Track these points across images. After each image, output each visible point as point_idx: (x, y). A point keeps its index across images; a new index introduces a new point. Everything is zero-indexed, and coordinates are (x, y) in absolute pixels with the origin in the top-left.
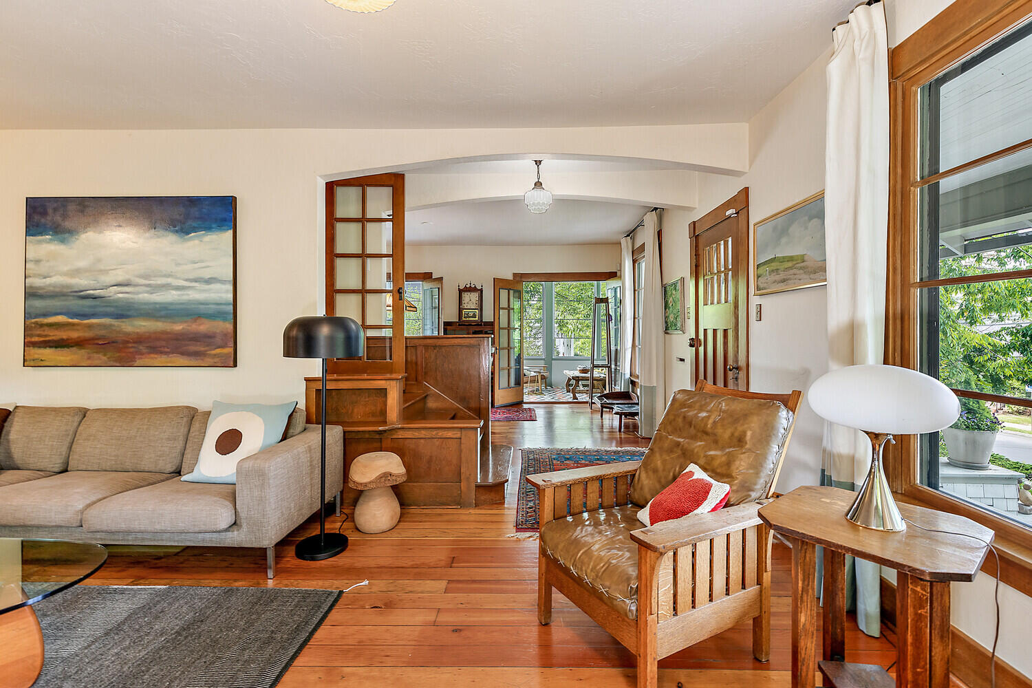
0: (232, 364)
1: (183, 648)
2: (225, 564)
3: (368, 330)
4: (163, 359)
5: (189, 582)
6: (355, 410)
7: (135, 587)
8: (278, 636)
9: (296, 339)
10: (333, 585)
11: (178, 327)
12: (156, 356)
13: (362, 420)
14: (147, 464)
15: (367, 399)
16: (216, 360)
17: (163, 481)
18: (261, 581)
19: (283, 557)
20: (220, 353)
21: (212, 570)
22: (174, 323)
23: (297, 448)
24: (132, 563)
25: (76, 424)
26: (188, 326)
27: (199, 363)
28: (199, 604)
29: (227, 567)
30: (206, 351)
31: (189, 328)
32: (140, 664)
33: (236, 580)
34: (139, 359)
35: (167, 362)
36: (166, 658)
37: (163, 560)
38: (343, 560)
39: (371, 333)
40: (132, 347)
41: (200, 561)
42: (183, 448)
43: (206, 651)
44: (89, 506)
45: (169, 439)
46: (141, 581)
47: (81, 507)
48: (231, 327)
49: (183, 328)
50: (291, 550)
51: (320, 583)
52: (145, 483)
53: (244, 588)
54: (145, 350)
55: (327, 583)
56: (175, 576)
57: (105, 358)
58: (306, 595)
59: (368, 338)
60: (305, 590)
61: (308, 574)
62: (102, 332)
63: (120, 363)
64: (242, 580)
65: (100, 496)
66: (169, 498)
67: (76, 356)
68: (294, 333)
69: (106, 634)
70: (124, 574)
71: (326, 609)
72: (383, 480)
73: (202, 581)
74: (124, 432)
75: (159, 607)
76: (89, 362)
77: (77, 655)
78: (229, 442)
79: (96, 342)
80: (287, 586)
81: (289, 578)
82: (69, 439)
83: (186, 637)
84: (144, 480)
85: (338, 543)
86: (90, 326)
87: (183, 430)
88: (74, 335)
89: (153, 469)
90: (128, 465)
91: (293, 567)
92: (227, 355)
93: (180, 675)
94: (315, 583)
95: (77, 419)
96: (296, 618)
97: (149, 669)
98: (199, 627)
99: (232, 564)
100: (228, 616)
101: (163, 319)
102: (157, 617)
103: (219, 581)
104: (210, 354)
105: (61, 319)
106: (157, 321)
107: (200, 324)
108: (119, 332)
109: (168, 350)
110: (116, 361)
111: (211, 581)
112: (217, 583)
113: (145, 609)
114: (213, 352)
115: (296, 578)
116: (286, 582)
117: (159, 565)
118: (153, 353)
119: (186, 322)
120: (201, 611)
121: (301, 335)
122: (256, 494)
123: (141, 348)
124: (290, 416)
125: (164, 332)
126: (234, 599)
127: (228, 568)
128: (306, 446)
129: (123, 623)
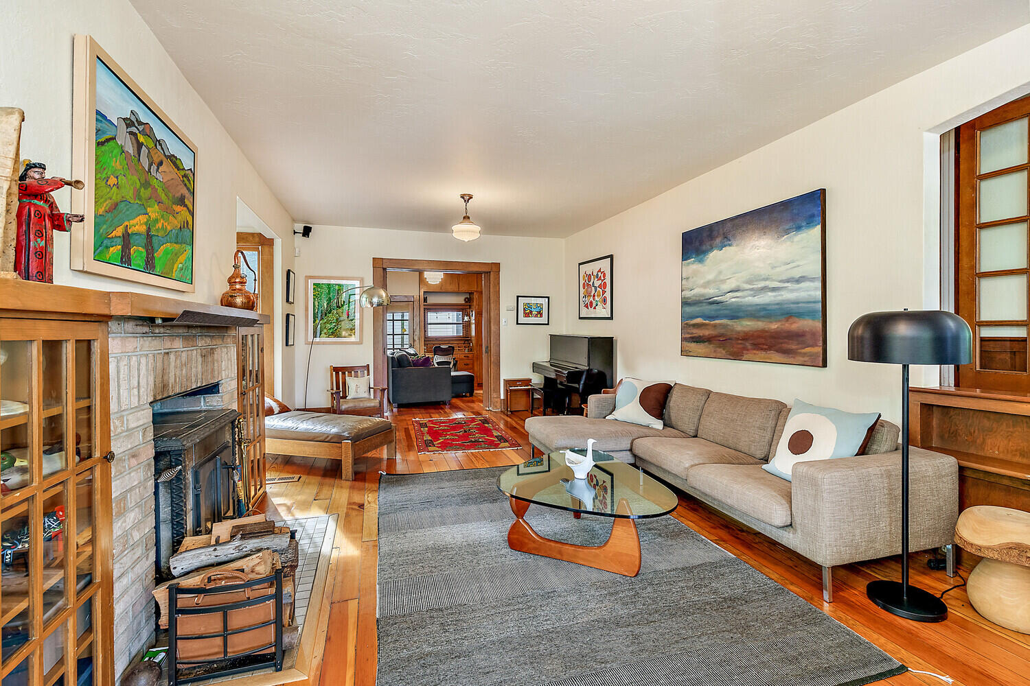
0: (821, 364)
1: (723, 614)
2: (790, 563)
3: (982, 328)
4: (762, 354)
5: (753, 563)
6: (989, 441)
7: (715, 545)
8: (804, 663)
9: (861, 339)
10: (897, 654)
11: (774, 326)
12: (757, 352)
13: (1001, 456)
14: (743, 445)
15: (1011, 430)
16: (806, 359)
17: (751, 464)
18: (816, 599)
19: (852, 587)
20: (810, 352)
21: (777, 562)
22: (771, 322)
23: (868, 468)
24: (722, 525)
25: (703, 402)
26: (782, 325)
27: (791, 361)
28: (751, 586)
29: (791, 567)
30: (797, 350)
31: (783, 327)
32: (691, 605)
33: (792, 584)
34: (747, 354)
35: (766, 359)
36: (708, 613)
37: (744, 534)
38: (930, 632)
39: (987, 333)
40: (741, 344)
41: (771, 550)
42: (770, 440)
43: (737, 629)
44: (692, 466)
45: (759, 428)
46: (721, 543)
47: (687, 465)
48: (819, 325)
49: (778, 327)
50: (861, 585)
51: (883, 640)
52: (737, 461)
53: (795, 595)
54: (749, 347)
55: (891, 646)
56: (746, 551)
57: (724, 352)
58: (855, 642)
59: (983, 340)
60: (857, 636)
61: (874, 622)
62: (722, 331)
63: (733, 356)
64: (798, 586)
65: (701, 462)
66: (740, 480)
67: (707, 350)
68: (860, 331)
69: (683, 569)
70: (713, 531)
71: (873, 673)
72: (1015, 552)
73: (764, 568)
74: (730, 415)
75: (722, 570)
76: (714, 355)
77: (662, 573)
78: (801, 442)
79: (719, 338)
80: (840, 619)
81: (847, 613)
82: (699, 413)
83: (729, 607)
84: (737, 459)
85: (932, 609)
86: (715, 326)
87: (771, 423)
88: (706, 332)
89: (747, 451)
90: (731, 443)
91: (857, 603)
92: (816, 354)
93: (711, 634)
94: (875, 636)
95: (704, 398)
96: (831, 657)
97: (694, 613)
98: (742, 605)
99: (796, 567)
100: (769, 612)
101: (762, 319)
102: (717, 577)
103: (778, 576)
104: (800, 353)
105: (699, 320)
106: (758, 321)
107: (791, 324)
108: (732, 331)
109: (766, 347)
110: (730, 355)
111: (771, 572)
112: (775, 576)
113: (714, 566)
114: (803, 351)
115: (855, 617)
116: (841, 614)
117: (739, 536)
118: (754, 349)
119: (779, 321)
120: (749, 592)
121: (867, 335)
122: (810, 503)
123: (747, 344)
124: (871, 430)
125: (763, 331)
126: (780, 598)
127: (789, 568)
128: (884, 468)
129: (695, 567)
